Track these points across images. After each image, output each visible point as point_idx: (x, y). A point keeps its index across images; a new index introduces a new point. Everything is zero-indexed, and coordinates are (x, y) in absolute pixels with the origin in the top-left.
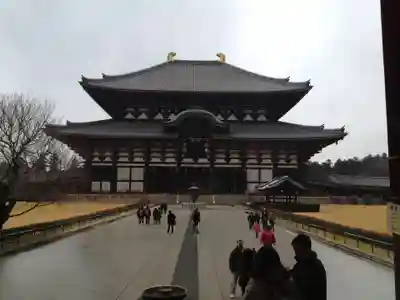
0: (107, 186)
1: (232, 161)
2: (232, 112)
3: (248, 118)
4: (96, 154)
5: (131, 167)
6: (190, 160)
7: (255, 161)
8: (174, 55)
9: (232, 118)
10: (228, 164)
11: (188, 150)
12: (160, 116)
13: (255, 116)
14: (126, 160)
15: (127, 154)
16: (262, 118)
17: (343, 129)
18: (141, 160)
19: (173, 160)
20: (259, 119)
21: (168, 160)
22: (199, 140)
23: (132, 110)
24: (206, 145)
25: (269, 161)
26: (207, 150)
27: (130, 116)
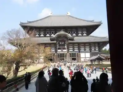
2: (74, 33)
3: (80, 35)
6: (60, 51)
7: (83, 50)
9: (74, 35)
10: (74, 51)
11: (59, 47)
12: (48, 35)
19: (54, 51)
20: (84, 35)
22: (63, 43)
23: (38, 33)
24: (66, 45)
25: (88, 50)
26: (66, 47)
27: (37, 35)
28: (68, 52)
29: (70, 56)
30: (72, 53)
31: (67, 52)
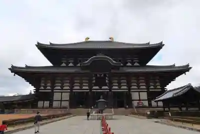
1: (123, 87)
3: (129, 64)
4: (42, 85)
5: (62, 92)
6: (97, 87)
7: (136, 87)
8: (89, 38)
10: (120, 89)
11: (96, 82)
12: (79, 65)
13: (133, 63)
15: (60, 85)
16: (136, 64)
17: (188, 65)
18: (68, 88)
19: (87, 88)
20: (135, 64)
21: (84, 88)
23: (65, 61)
24: (107, 78)
25: (145, 87)
26: (107, 81)
27: (64, 65)
28: (110, 90)
31: (108, 91)
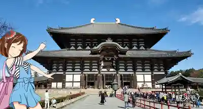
0: (60, 85)
1: (128, 70)
2: (126, 44)
3: (135, 48)
4: (55, 67)
5: (73, 74)
6: (105, 70)
7: (141, 70)
9: (126, 48)
10: (126, 71)
11: (104, 64)
12: (88, 48)
13: (138, 47)
14: (71, 70)
15: (71, 67)
17: (190, 51)
18: (79, 70)
19: (96, 70)
20: (141, 48)
21: (93, 70)
22: (110, 59)
23: (74, 45)
24: (114, 62)
25: (149, 70)
26: (114, 64)
27: (73, 48)
29: (121, 79)
30: (124, 75)
31: (116, 73)
